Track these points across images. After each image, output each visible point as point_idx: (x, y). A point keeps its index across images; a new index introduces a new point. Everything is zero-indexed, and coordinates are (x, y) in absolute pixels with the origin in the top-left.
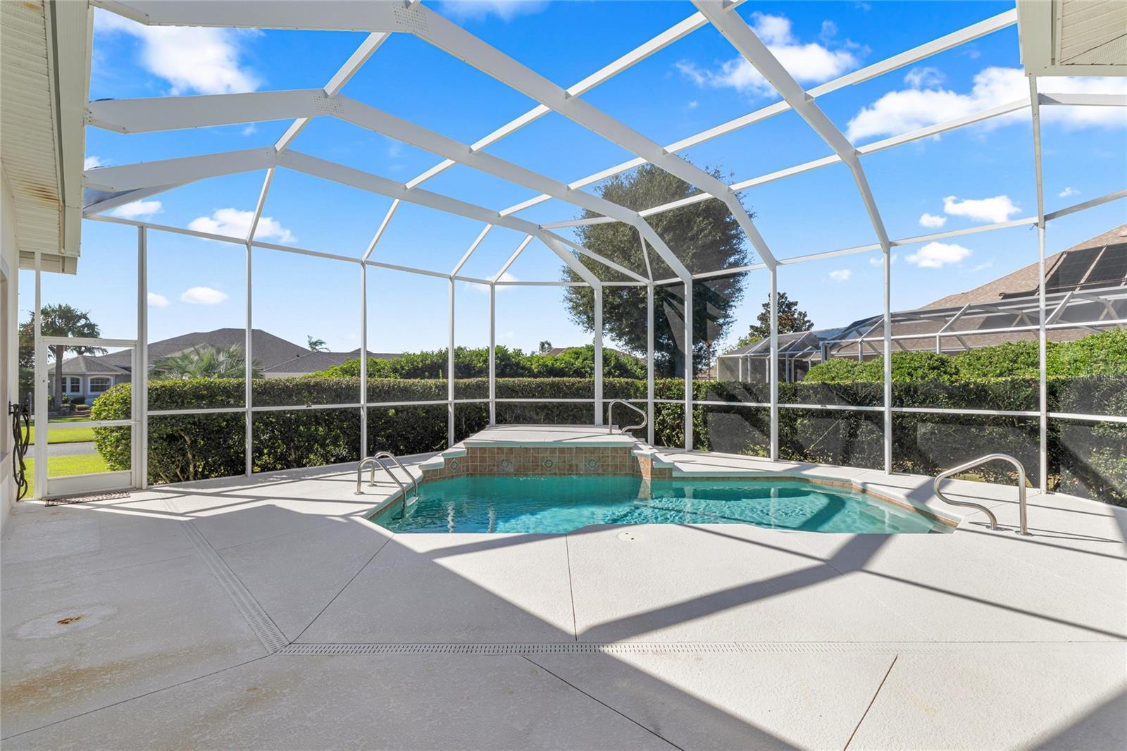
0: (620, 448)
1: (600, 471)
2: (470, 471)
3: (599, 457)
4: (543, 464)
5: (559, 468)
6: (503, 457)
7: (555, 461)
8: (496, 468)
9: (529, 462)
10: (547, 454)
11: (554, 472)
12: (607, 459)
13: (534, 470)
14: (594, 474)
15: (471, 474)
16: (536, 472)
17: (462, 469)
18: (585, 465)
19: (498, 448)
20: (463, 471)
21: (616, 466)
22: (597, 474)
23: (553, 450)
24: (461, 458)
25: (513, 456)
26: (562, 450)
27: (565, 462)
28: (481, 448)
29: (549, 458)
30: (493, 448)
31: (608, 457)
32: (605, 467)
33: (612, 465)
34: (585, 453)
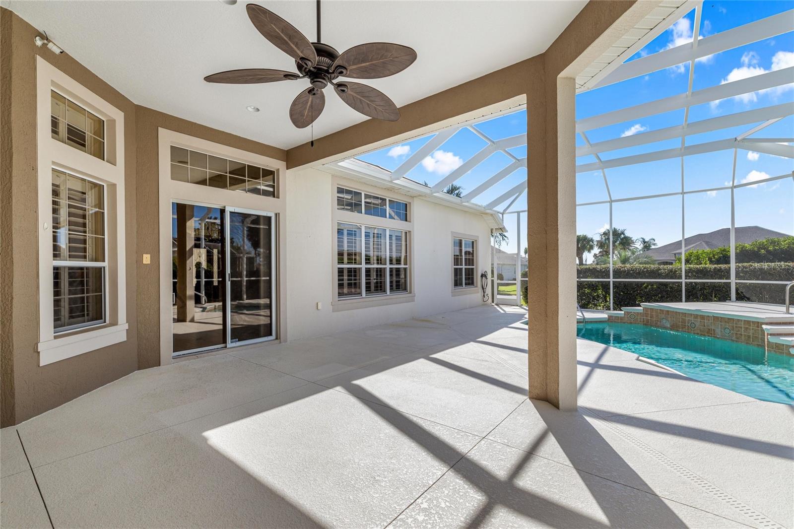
0: (753, 322)
1: (734, 338)
2: (645, 323)
3: (733, 327)
4: (689, 325)
5: (700, 331)
6: (663, 316)
7: (698, 324)
8: (659, 322)
9: (679, 322)
10: (692, 319)
11: (696, 332)
12: (740, 329)
13: (682, 328)
14: (729, 339)
15: (646, 324)
16: (684, 330)
17: (639, 320)
18: (721, 331)
19: (660, 310)
20: (640, 321)
21: (749, 337)
22: (732, 340)
23: (696, 316)
24: (638, 313)
25: (669, 316)
26: (703, 317)
27: (705, 326)
28: (651, 309)
29: (693, 322)
30: (658, 309)
31: (741, 327)
32: (739, 336)
33: (745, 335)
34: (721, 322)
